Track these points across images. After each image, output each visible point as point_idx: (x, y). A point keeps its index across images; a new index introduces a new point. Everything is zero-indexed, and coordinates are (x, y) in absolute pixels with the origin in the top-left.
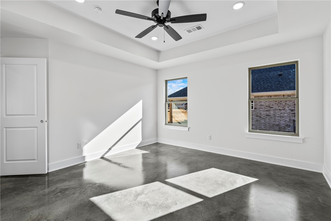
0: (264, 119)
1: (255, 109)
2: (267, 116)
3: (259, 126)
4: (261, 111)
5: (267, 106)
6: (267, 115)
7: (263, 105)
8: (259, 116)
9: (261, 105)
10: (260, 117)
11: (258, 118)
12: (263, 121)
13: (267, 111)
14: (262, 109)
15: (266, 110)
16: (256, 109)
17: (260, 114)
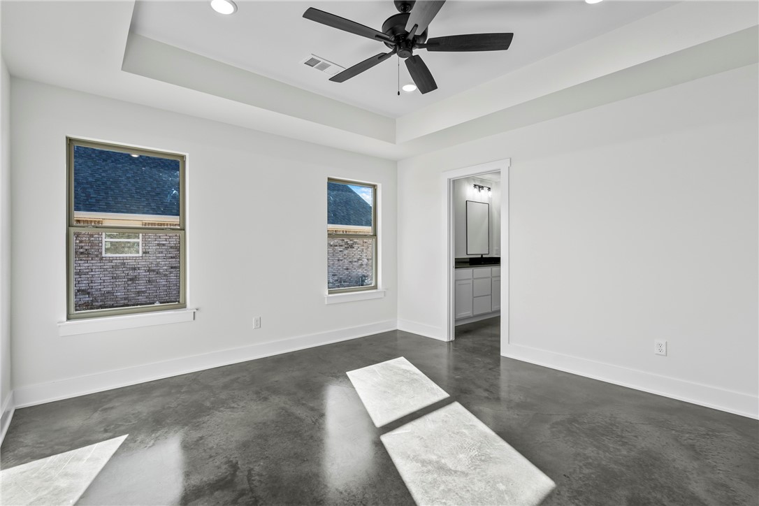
0: (165, 275)
1: (144, 253)
2: (172, 270)
3: (154, 294)
4: (158, 258)
5: (171, 247)
6: (172, 268)
7: (164, 245)
8: (154, 271)
9: (158, 245)
10: (157, 273)
11: (152, 275)
12: (163, 282)
13: (172, 258)
14: (162, 253)
15: (170, 255)
16: (147, 255)
17: (158, 264)
